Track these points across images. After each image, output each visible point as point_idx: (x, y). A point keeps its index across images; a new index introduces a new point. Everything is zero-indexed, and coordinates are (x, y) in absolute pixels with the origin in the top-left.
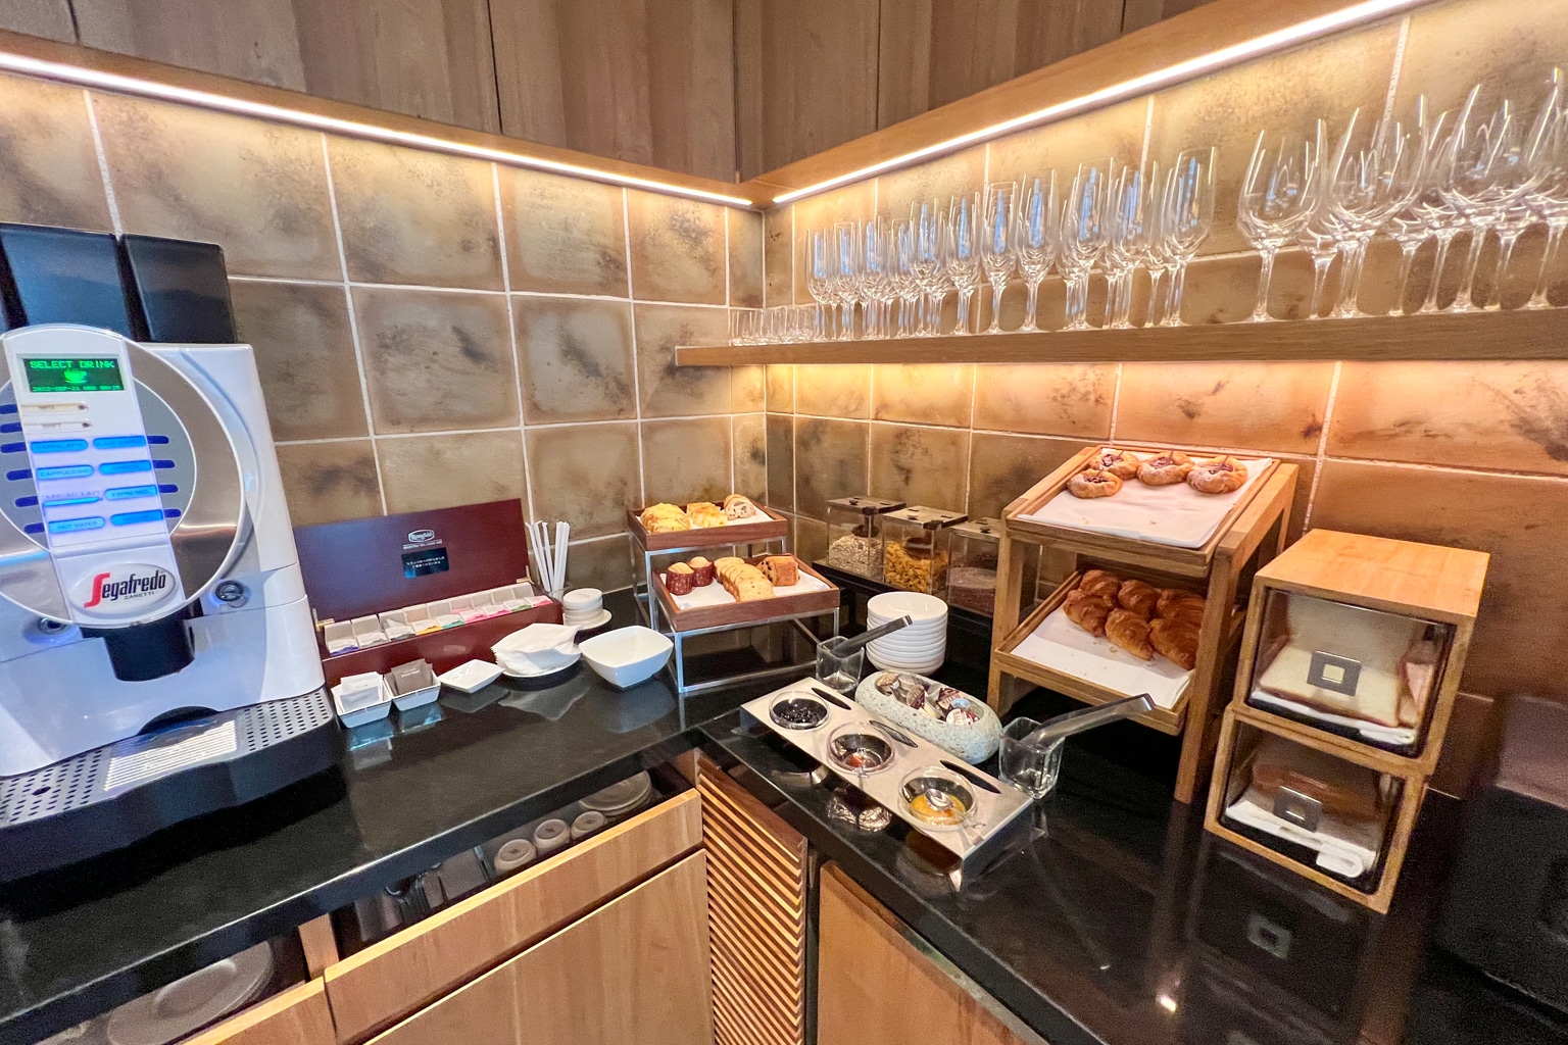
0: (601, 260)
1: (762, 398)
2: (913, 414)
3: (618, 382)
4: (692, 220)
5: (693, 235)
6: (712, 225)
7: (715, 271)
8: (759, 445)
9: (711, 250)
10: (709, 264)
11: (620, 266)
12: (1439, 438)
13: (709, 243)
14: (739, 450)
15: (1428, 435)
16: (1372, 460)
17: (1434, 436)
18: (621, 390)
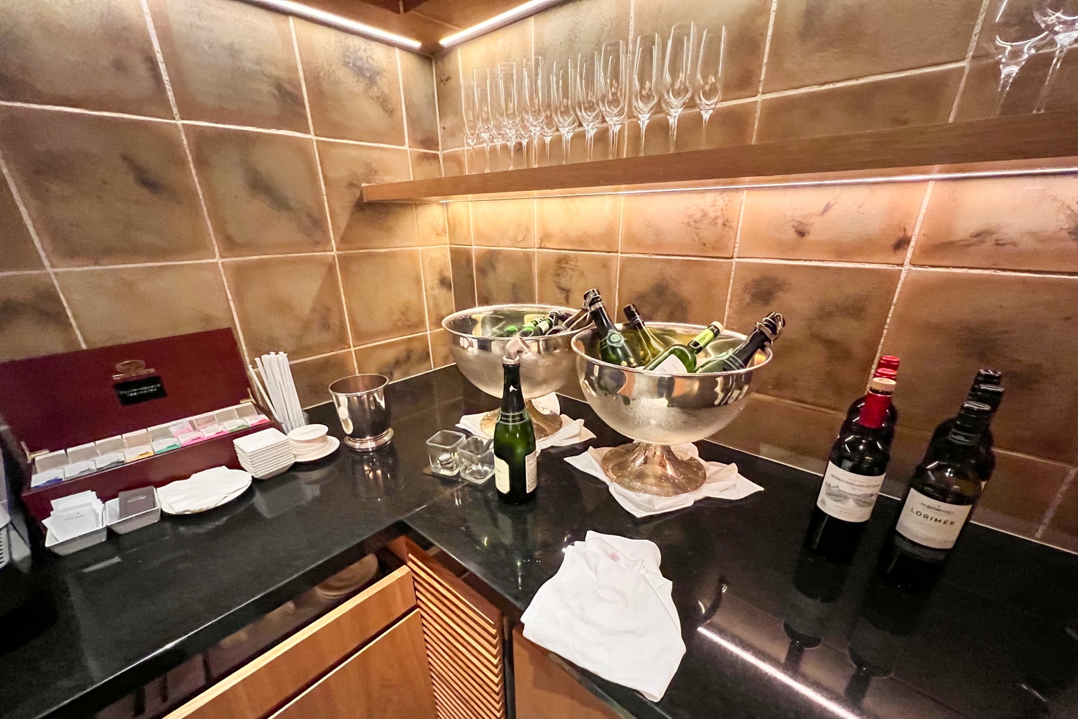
0: (276, 92)
1: (446, 233)
2: (571, 242)
3: (310, 216)
4: (365, 59)
5: (368, 75)
6: (385, 66)
7: (392, 112)
8: (446, 275)
9: (386, 91)
10: (386, 105)
11: (296, 100)
12: (1007, 247)
13: (383, 82)
14: (429, 280)
15: (998, 244)
16: (947, 267)
17: (1002, 245)
18: (314, 225)
